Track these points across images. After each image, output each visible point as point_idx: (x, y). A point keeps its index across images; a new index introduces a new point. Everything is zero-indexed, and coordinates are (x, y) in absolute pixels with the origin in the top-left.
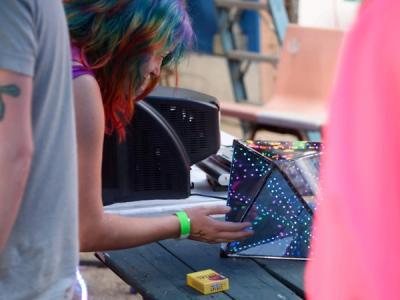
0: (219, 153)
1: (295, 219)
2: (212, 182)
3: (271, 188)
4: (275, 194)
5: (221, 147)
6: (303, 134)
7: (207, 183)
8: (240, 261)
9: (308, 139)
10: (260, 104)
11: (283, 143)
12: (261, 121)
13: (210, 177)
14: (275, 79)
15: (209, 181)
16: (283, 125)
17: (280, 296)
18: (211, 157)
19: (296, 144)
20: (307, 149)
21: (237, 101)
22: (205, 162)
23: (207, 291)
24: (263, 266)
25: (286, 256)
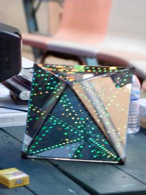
0: (20, 74)
1: (82, 128)
2: (14, 97)
3: (63, 103)
4: (66, 108)
5: (22, 69)
6: (83, 59)
7: (10, 98)
8: (38, 162)
9: (86, 64)
10: (49, 35)
11: (67, 67)
12: (50, 49)
13: (13, 93)
14: (61, 15)
15: (11, 96)
16: (68, 52)
17: (70, 190)
18: (14, 77)
19: (78, 67)
20: (86, 72)
21: (30, 32)
22: (9, 81)
23: (11, 186)
24: (56, 166)
25: (73, 158)
